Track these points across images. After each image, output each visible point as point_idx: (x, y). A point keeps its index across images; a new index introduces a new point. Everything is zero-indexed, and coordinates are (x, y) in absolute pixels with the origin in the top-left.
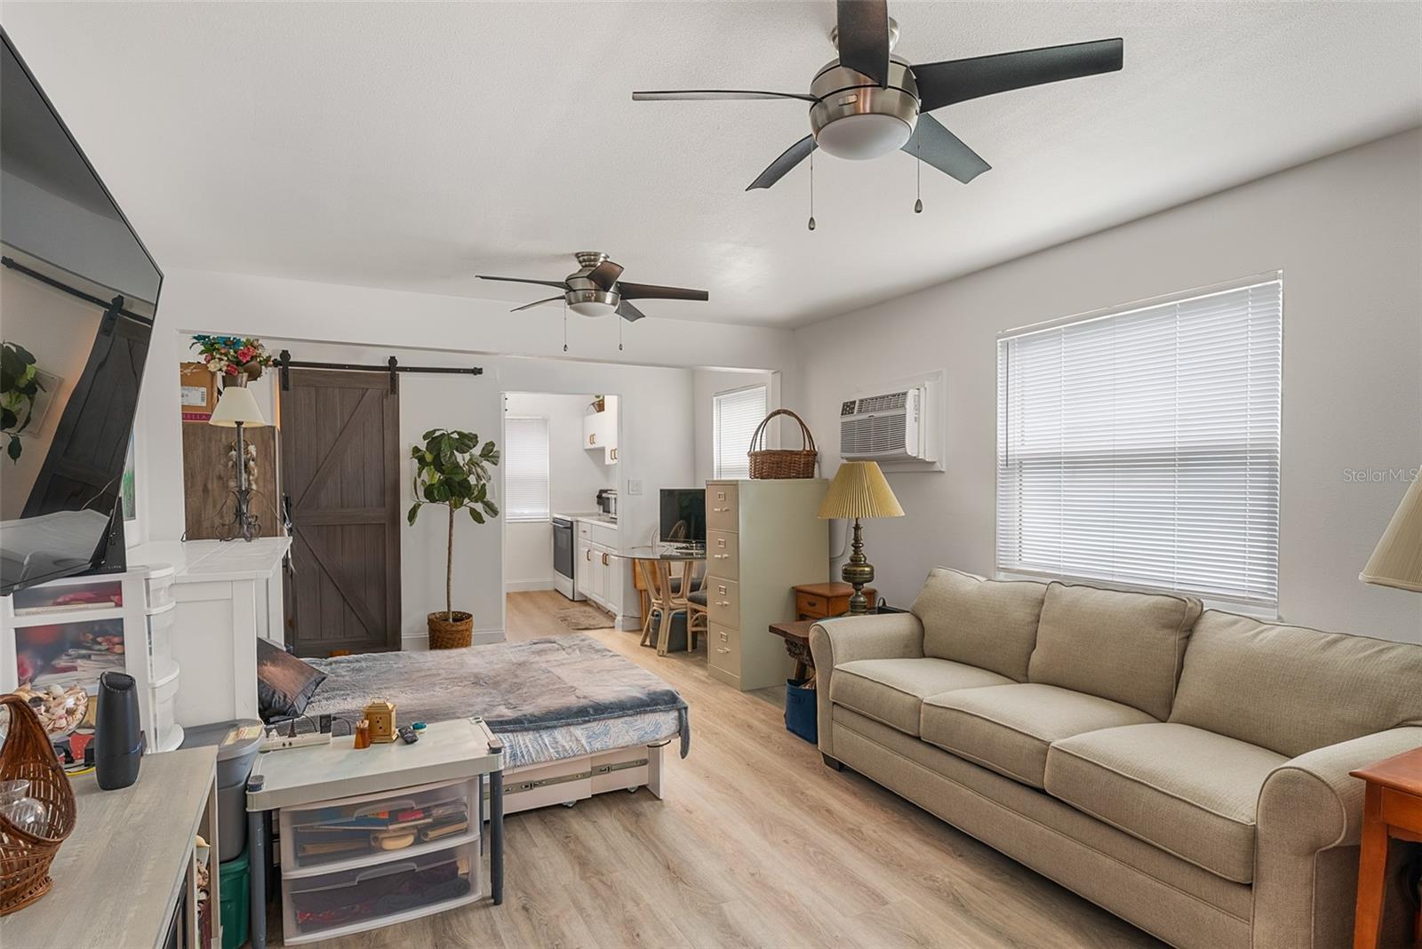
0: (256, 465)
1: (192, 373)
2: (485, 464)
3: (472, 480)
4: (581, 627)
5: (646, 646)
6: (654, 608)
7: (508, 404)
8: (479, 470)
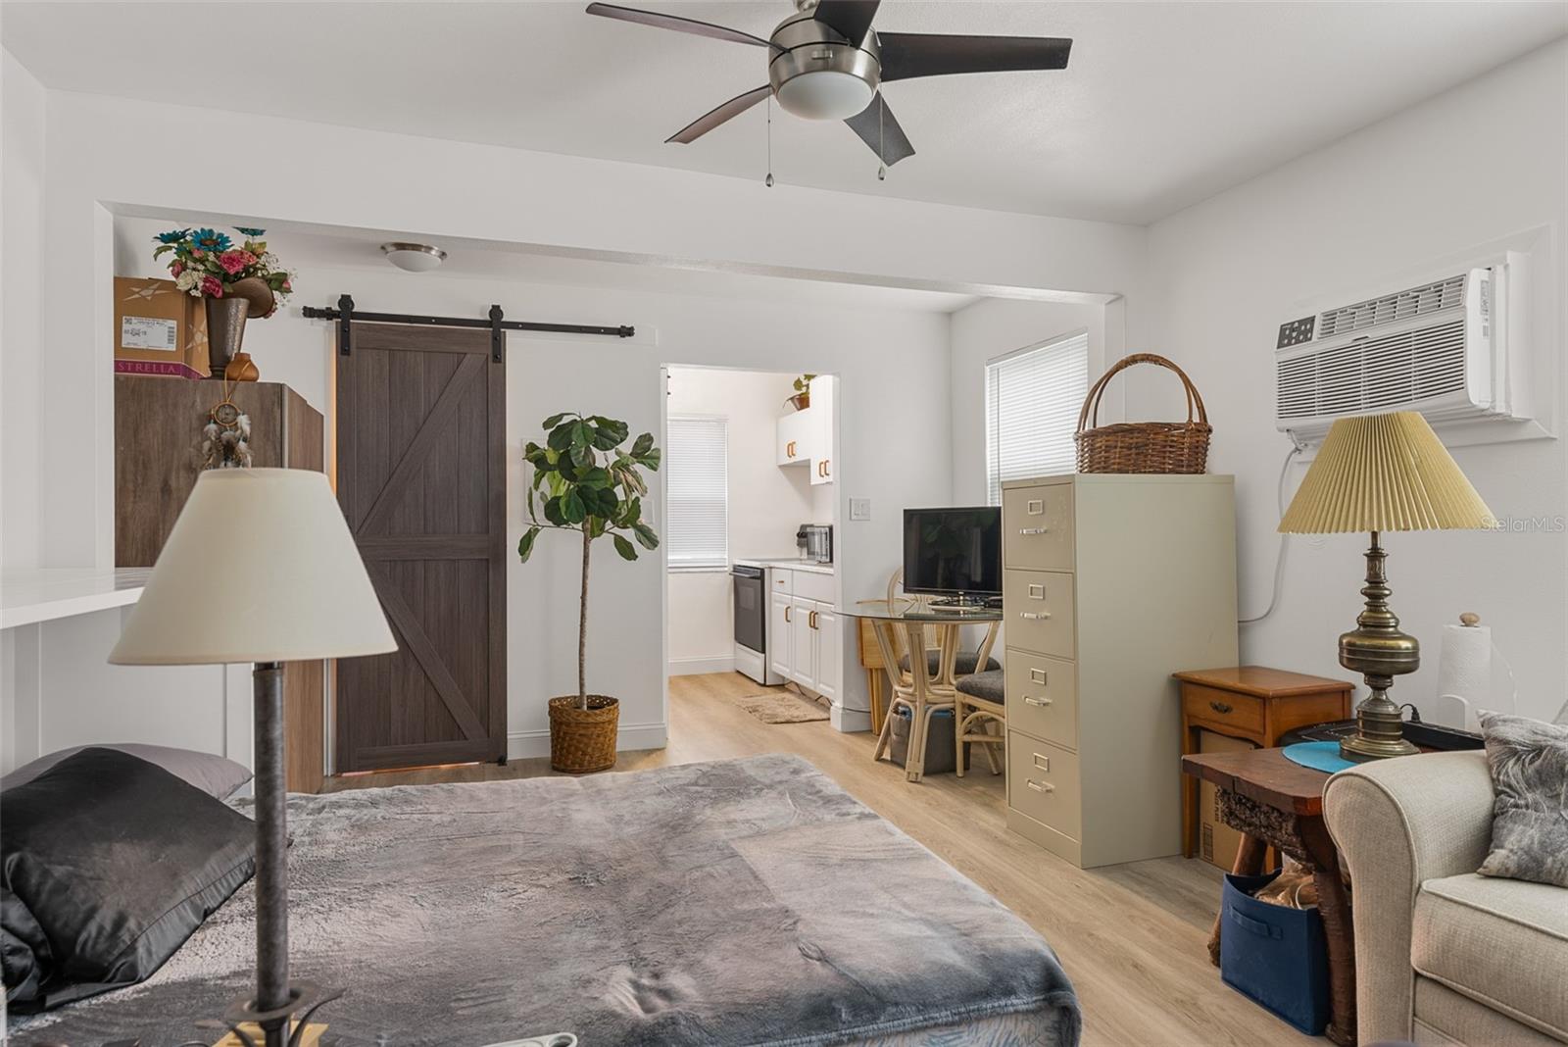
0: (250, 447)
1: (153, 295)
2: (638, 467)
3: (619, 492)
4: (778, 720)
5: (884, 761)
6: (898, 700)
7: (672, 386)
8: (630, 478)
